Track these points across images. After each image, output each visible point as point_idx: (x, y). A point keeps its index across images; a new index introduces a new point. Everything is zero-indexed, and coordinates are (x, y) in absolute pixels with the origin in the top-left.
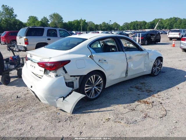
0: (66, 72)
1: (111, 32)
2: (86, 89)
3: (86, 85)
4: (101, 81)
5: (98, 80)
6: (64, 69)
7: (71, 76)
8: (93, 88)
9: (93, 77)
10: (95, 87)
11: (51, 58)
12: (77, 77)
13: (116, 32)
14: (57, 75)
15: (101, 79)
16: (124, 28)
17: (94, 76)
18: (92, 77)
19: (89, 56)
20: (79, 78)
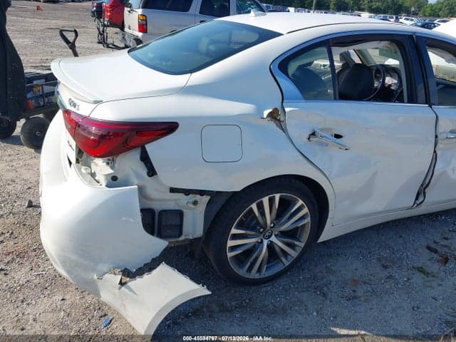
0: (152, 172)
1: (397, 18)
2: (231, 243)
3: (234, 231)
4: (303, 218)
5: (289, 214)
6: (145, 159)
7: (173, 190)
8: (266, 242)
9: (271, 201)
10: (273, 239)
11: (101, 102)
12: (198, 197)
13: (412, 20)
14: (114, 178)
15: (306, 210)
16: (440, 10)
17: (277, 196)
18: (266, 200)
19: (266, 113)
20: (206, 199)
